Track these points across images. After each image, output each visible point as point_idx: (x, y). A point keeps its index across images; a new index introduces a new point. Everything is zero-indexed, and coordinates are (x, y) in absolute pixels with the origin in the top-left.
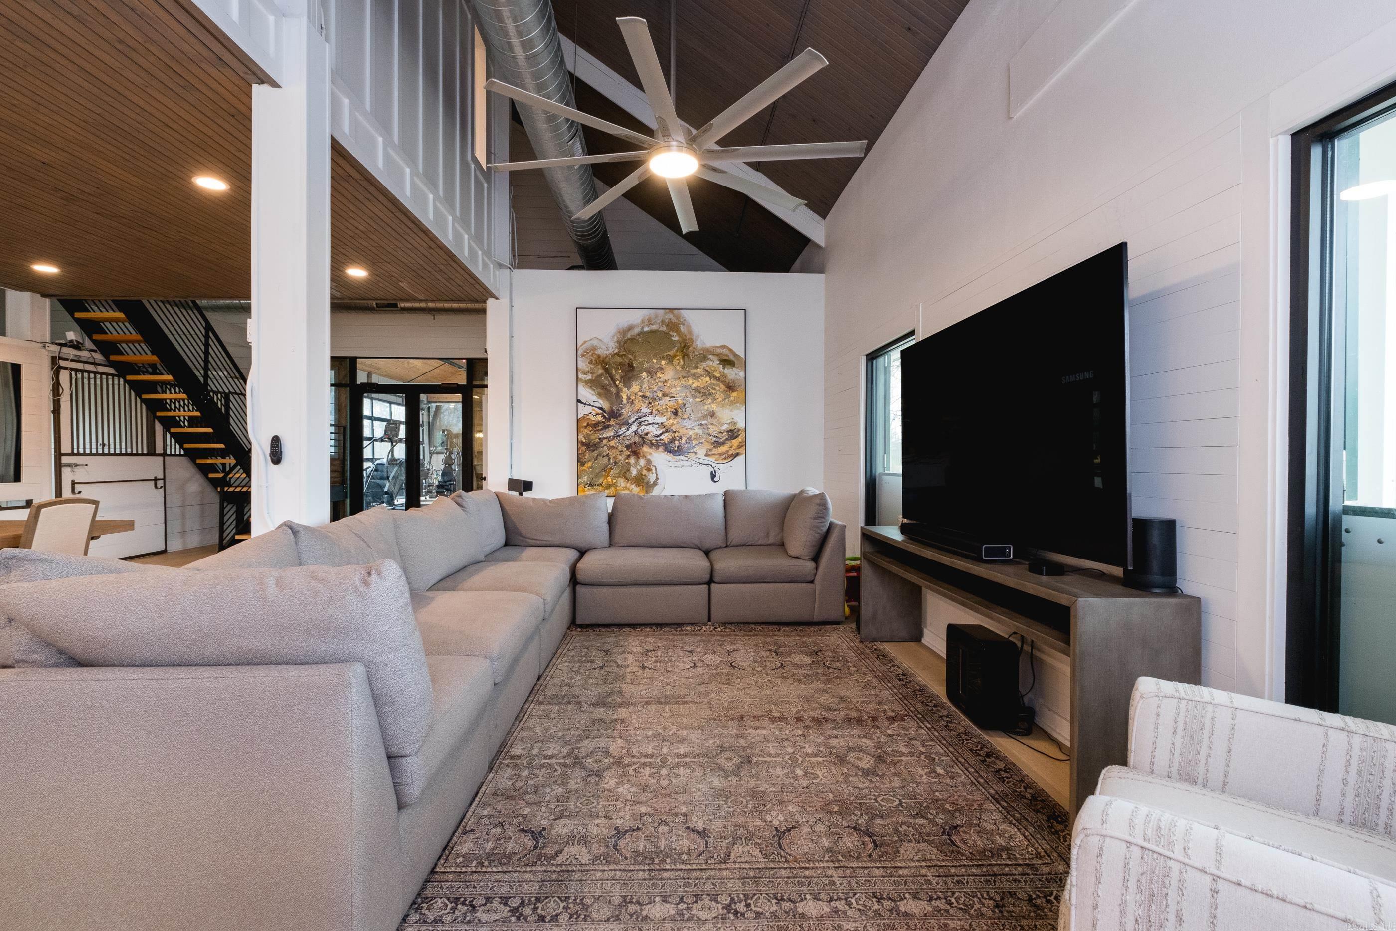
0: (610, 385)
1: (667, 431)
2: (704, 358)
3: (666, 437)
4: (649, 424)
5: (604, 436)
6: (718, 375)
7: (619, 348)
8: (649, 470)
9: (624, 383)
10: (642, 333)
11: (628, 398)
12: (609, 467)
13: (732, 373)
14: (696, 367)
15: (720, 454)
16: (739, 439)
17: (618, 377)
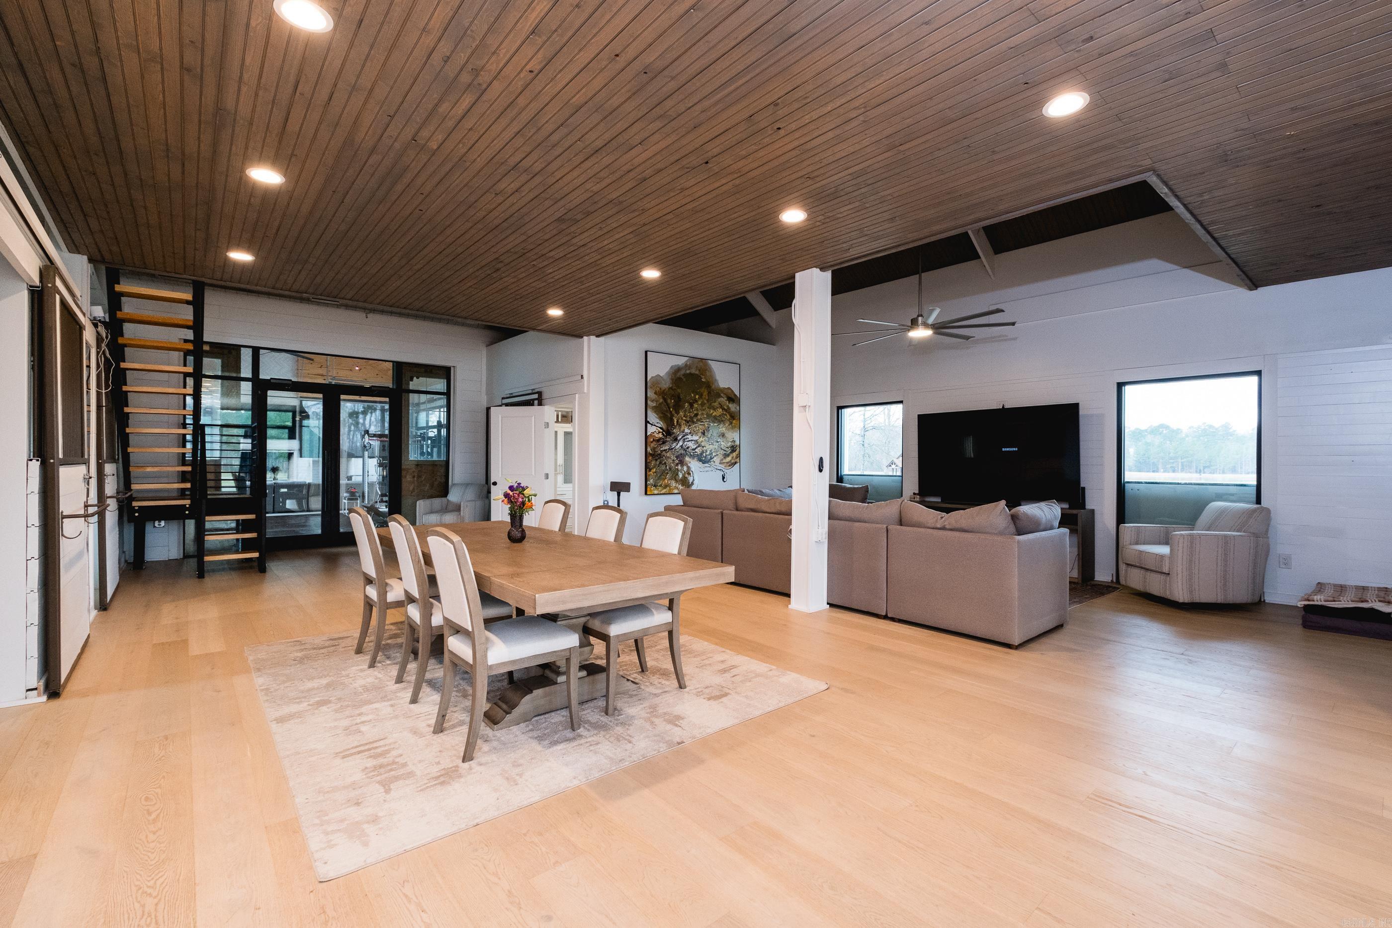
0: (667, 411)
1: (699, 446)
2: (719, 396)
3: (698, 451)
4: (689, 441)
5: (663, 449)
6: (726, 408)
7: (672, 384)
8: (689, 474)
9: (675, 410)
10: (685, 375)
11: (677, 421)
12: (666, 472)
13: (733, 407)
14: (715, 402)
15: (727, 463)
16: (737, 452)
17: (671, 405)
